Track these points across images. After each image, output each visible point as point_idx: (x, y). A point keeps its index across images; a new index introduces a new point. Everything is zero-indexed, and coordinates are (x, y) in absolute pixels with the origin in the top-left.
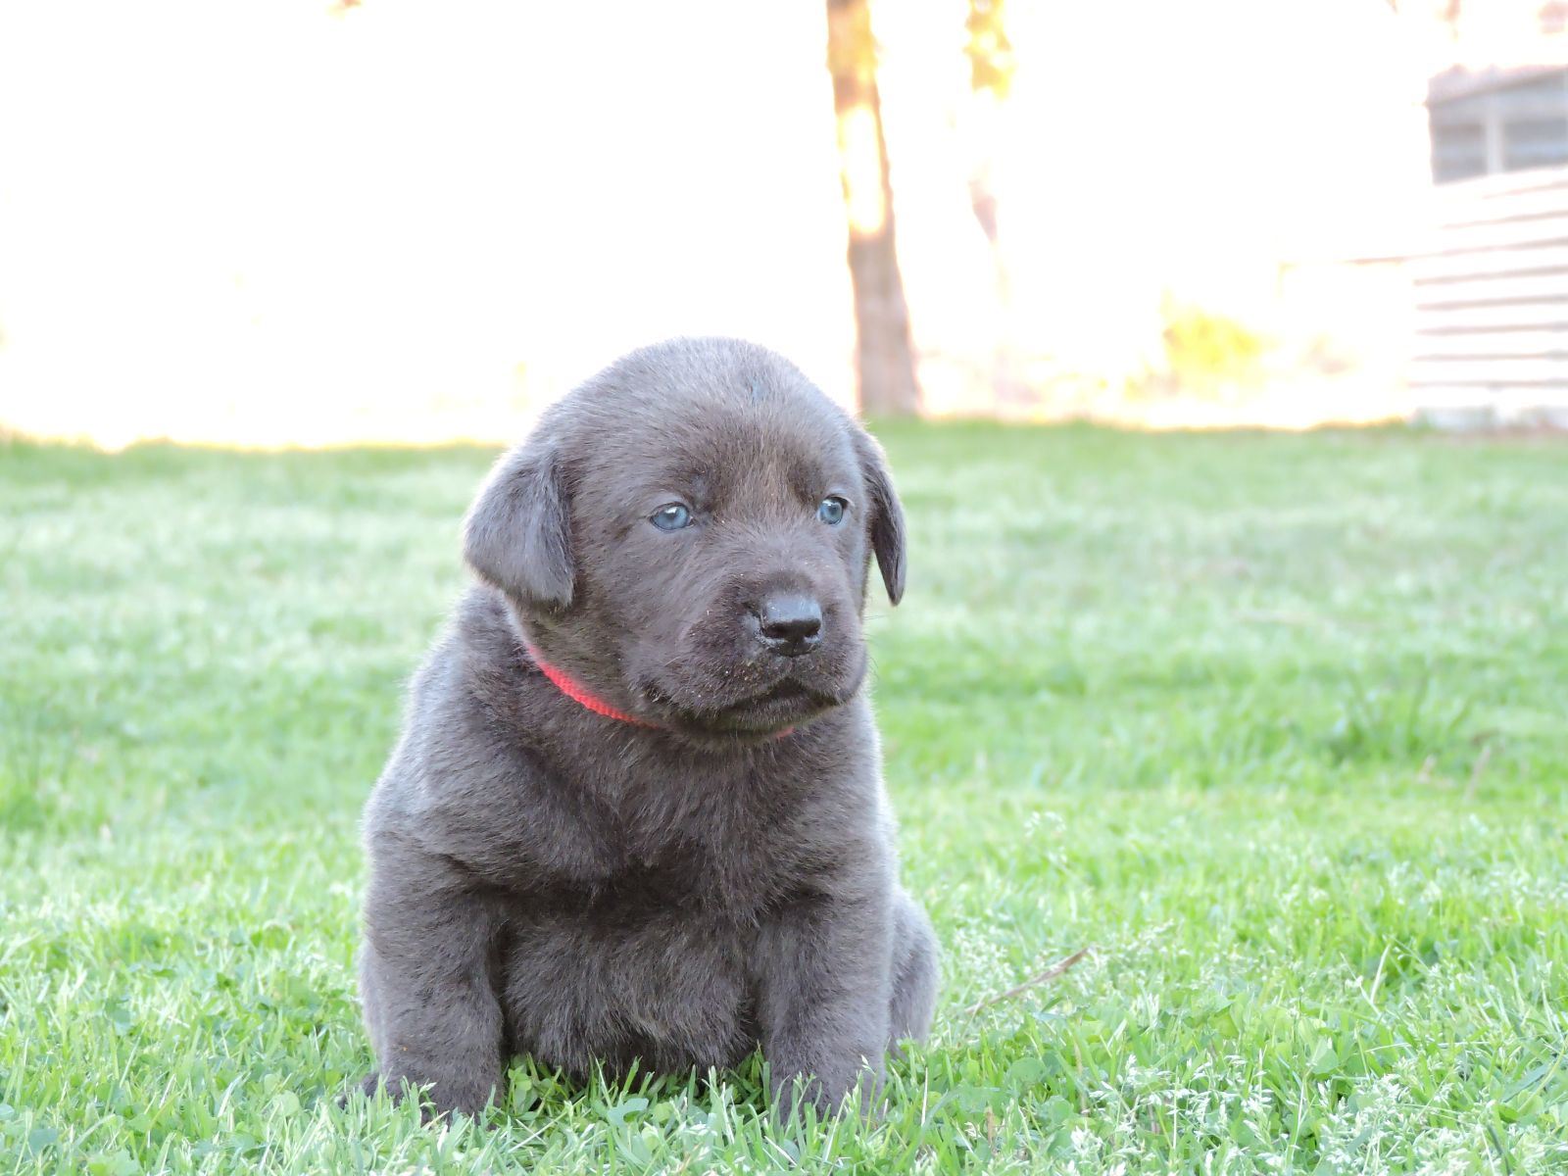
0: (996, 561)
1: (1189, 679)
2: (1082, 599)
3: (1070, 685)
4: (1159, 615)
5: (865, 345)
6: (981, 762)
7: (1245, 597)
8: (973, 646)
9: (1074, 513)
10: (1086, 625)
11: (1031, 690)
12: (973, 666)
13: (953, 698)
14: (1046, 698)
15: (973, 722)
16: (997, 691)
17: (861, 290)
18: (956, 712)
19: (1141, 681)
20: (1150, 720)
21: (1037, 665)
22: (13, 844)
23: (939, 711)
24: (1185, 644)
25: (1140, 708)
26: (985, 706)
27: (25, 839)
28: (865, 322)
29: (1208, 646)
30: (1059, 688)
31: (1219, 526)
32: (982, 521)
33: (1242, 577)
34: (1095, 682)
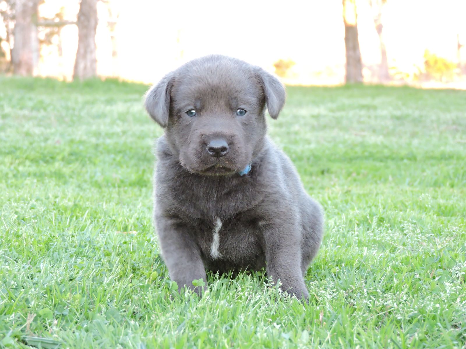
0: (389, 123)
1: (445, 158)
2: (414, 135)
3: (413, 158)
4: (435, 140)
5: (348, 64)
6: (390, 178)
7: (458, 136)
8: (386, 147)
9: (410, 112)
10: (415, 142)
11: (402, 159)
12: (386, 152)
13: (381, 161)
14: (405, 161)
15: (387, 167)
16: (393, 159)
17: (348, 49)
18: (382, 164)
19: (432, 158)
20: (435, 168)
21: (403, 153)
22: (141, 191)
23: (378, 164)
24: (442, 148)
25: (432, 165)
26: (390, 163)
27: (144, 190)
28: (348, 57)
29: (448, 149)
30: (409, 159)
31: (449, 116)
32: (384, 113)
33: (457, 131)
34: (419, 158)
